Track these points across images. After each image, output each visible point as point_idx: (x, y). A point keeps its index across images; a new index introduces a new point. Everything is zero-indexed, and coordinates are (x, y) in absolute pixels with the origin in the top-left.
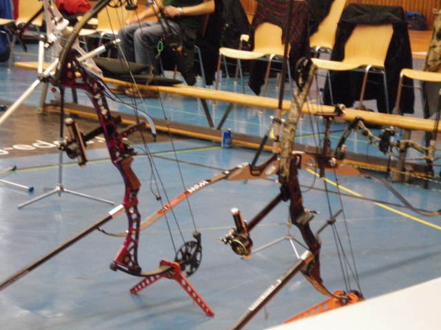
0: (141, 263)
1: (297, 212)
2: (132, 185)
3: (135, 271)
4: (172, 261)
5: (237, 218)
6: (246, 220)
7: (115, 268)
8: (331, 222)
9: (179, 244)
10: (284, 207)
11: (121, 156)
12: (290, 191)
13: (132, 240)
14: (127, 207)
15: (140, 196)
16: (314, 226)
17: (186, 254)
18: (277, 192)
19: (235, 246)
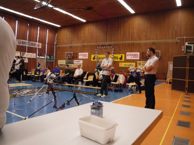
0: (57, 107)
1: (76, 100)
2: (55, 97)
3: (56, 108)
4: (61, 106)
5: (68, 100)
6: (69, 101)
7: (53, 107)
8: (81, 101)
9: (62, 104)
10: (74, 99)
11: (54, 93)
12: (75, 97)
13: (55, 104)
14: (55, 100)
15: (56, 98)
16: (78, 101)
17: (63, 106)
18: (73, 97)
19: (67, 104)
